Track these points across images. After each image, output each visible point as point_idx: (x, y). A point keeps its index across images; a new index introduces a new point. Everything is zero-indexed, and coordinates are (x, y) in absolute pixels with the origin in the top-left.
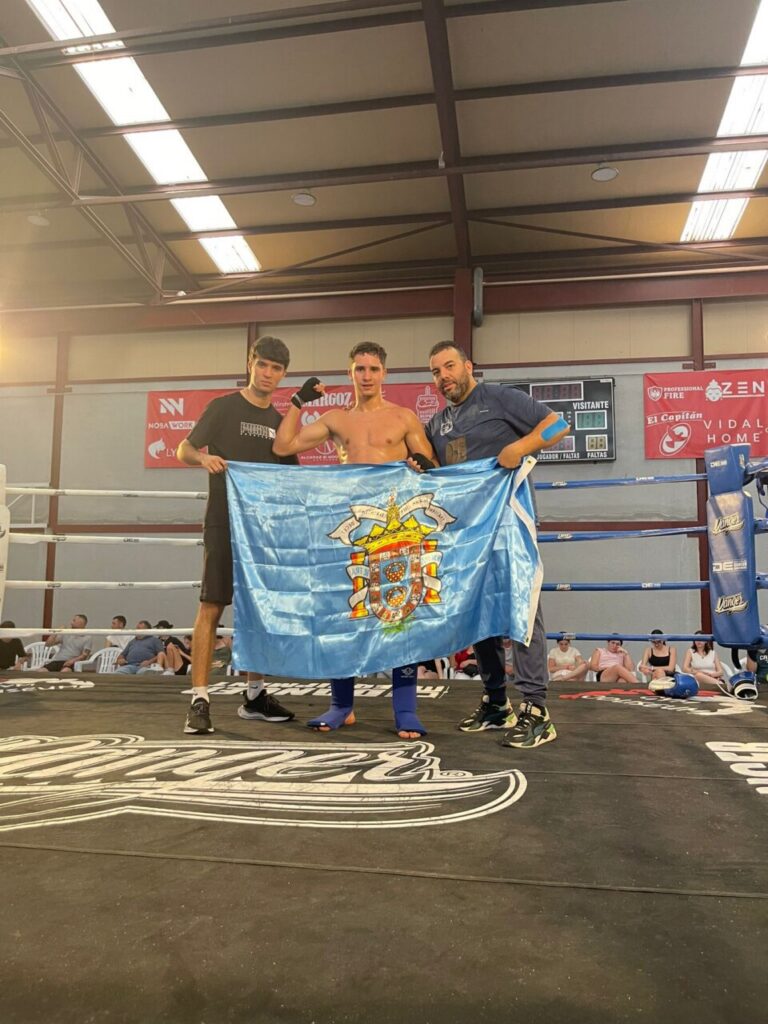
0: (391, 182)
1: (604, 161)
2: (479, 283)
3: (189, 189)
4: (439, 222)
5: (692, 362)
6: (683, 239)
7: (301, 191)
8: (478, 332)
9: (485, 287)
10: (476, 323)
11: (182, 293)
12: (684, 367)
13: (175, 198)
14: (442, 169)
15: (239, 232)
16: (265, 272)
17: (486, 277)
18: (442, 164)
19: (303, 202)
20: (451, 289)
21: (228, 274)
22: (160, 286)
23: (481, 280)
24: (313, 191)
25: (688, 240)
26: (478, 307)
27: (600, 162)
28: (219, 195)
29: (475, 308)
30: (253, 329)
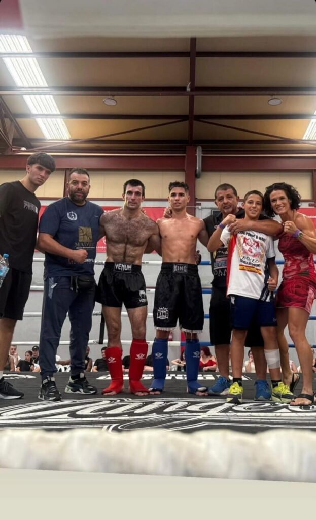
0: (161, 97)
1: (275, 95)
2: (199, 154)
3: (35, 91)
4: (178, 120)
5: (313, 203)
6: (304, 138)
7: (109, 97)
8: (198, 181)
9: (202, 157)
10: (197, 176)
11: (23, 149)
12: (310, 205)
13: (25, 95)
14: (188, 92)
15: (61, 117)
16: (73, 140)
17: (204, 151)
18: (188, 90)
19: (110, 103)
20: (184, 157)
21: (50, 140)
22: (11, 144)
23: (201, 153)
24: (116, 97)
25: (307, 139)
26: (199, 167)
27: (272, 95)
28: (53, 95)
29: (197, 168)
30: (68, 172)
